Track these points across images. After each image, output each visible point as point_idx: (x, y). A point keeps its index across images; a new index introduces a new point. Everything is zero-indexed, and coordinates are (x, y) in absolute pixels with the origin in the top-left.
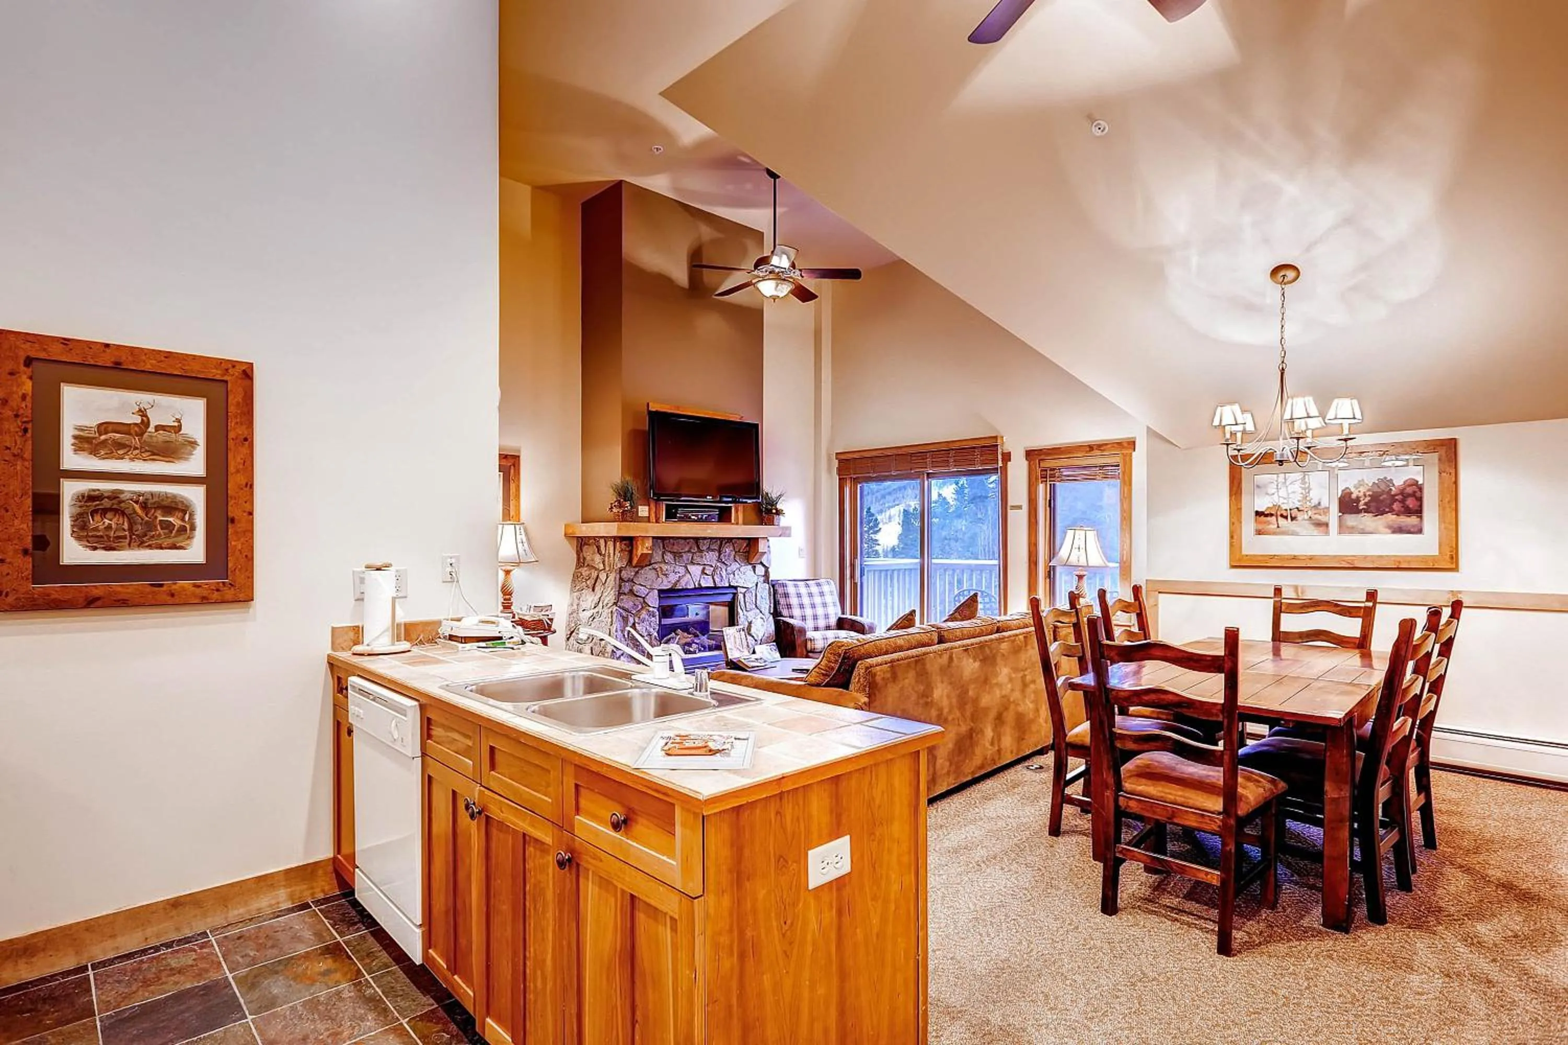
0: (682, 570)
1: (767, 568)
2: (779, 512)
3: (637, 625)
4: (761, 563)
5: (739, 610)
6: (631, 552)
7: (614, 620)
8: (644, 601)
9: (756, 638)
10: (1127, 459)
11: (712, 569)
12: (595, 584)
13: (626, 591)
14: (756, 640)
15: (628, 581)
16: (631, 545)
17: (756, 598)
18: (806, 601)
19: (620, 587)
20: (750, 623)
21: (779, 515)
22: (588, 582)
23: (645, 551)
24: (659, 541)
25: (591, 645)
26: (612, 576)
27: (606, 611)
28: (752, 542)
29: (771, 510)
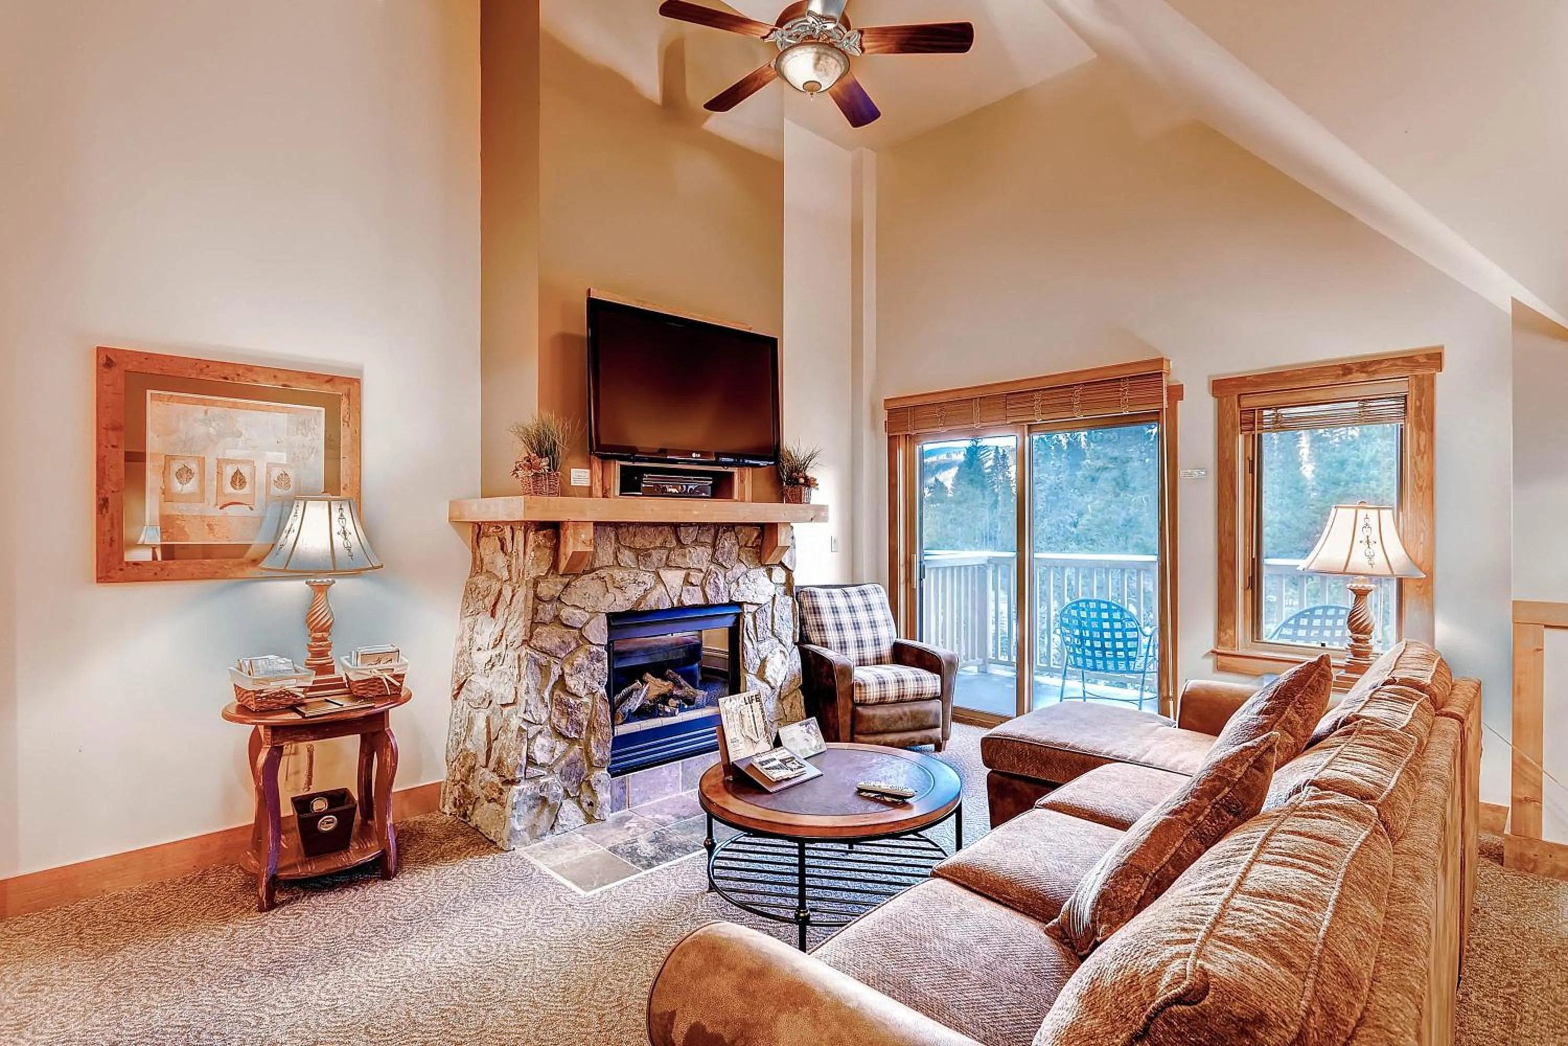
0: (648, 579)
1: (789, 572)
2: (809, 483)
3: (567, 678)
4: (782, 564)
5: (746, 641)
6: (556, 550)
7: (524, 671)
8: (582, 636)
9: (773, 684)
10: (1426, 384)
11: (702, 575)
12: (495, 605)
13: (547, 618)
14: (772, 688)
15: (550, 601)
16: (557, 536)
17: (773, 621)
18: (845, 618)
19: (535, 611)
20: (764, 661)
21: (809, 486)
22: (486, 600)
23: (580, 548)
24: (608, 529)
25: (488, 712)
26: (521, 593)
27: (512, 654)
28: (767, 531)
29: (797, 480)
